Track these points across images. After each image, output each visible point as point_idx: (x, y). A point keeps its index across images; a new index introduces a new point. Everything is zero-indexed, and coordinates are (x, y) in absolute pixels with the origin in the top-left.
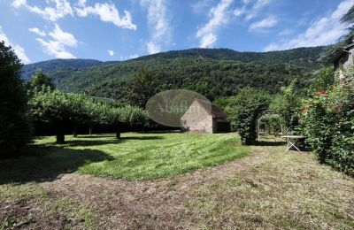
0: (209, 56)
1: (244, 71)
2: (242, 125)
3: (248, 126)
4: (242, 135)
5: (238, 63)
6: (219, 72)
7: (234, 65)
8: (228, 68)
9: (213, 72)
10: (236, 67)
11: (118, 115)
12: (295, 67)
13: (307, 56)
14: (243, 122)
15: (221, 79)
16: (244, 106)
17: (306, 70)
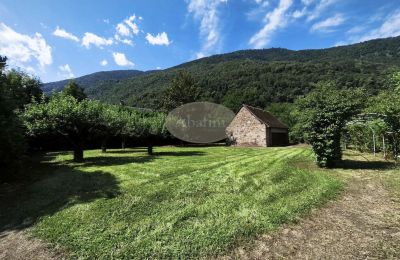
0: (258, 58)
1: (302, 72)
2: (320, 137)
3: (329, 138)
4: (320, 152)
5: (293, 64)
6: (270, 74)
7: (288, 65)
8: (281, 71)
9: (262, 76)
10: (290, 68)
11: (149, 126)
12: (368, 63)
13: (385, 49)
14: (321, 132)
15: (272, 83)
16: (322, 108)
17: (384, 67)
